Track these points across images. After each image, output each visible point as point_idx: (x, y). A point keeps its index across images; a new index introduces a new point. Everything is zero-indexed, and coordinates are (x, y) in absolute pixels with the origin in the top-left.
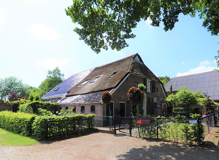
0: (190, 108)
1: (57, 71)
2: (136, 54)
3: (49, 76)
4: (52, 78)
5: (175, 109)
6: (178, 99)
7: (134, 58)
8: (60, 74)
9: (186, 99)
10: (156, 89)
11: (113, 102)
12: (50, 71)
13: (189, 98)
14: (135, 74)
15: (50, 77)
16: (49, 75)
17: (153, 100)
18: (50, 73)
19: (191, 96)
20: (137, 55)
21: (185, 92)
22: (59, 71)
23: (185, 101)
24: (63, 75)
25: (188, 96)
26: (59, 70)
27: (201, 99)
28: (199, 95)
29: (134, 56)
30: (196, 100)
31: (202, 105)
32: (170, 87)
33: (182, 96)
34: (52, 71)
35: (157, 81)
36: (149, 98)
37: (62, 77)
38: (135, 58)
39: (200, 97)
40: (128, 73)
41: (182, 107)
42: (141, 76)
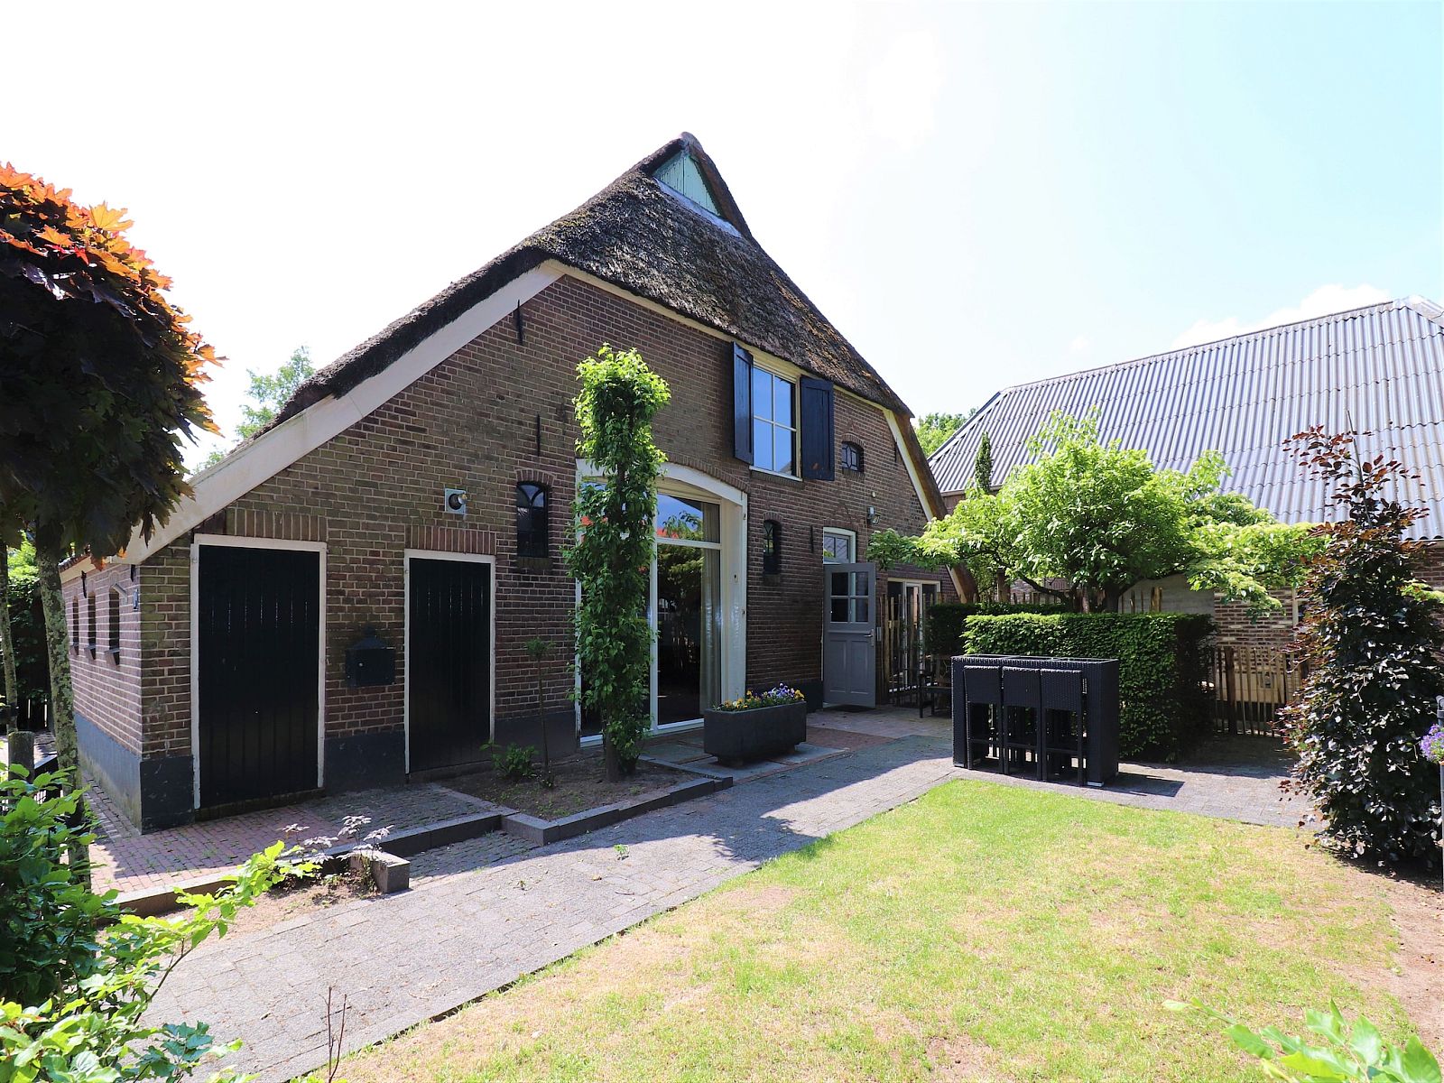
0: (1127, 623)
5: (984, 628)
6: (1015, 534)
7: (648, 171)
9: (1089, 526)
10: (842, 456)
11: (318, 546)
13: (1119, 512)
14: (614, 280)
17: (813, 543)
19: (1138, 493)
20: (688, 148)
21: (1080, 463)
23: (1079, 551)
25: (1106, 493)
27: (1233, 536)
28: (1205, 501)
30: (1181, 540)
31: (1251, 584)
32: (977, 454)
33: (1054, 497)
35: (850, 383)
36: (774, 528)
38: (670, 177)
39: (1218, 518)
41: (1046, 611)
42: (681, 311)
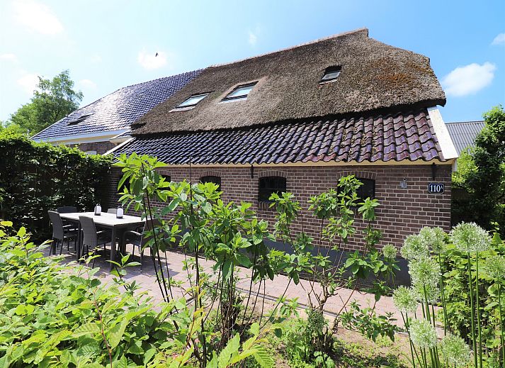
1: (63, 82)
3: (40, 93)
4: (51, 98)
8: (72, 92)
12: (43, 79)
15: (44, 96)
16: (41, 91)
18: (43, 84)
22: (69, 83)
24: (80, 96)
26: (69, 80)
34: (51, 81)
37: (76, 100)
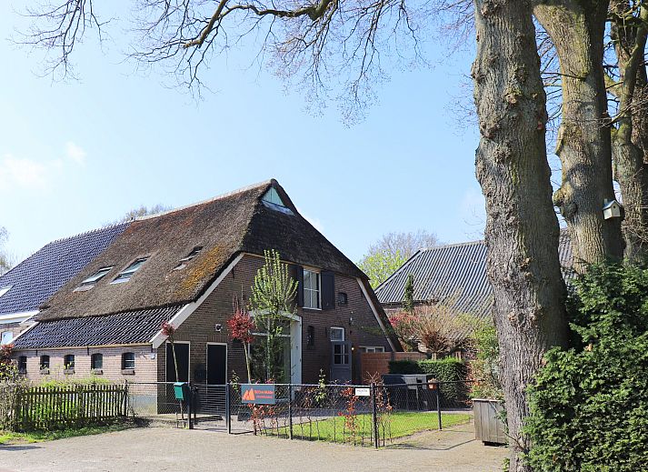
2: (269, 182)
7: (260, 198)
10: (338, 298)
11: (189, 342)
17: (326, 333)
20: (274, 184)
29: (260, 191)
35: (341, 270)
36: (311, 329)
38: (267, 198)
40: (237, 253)
